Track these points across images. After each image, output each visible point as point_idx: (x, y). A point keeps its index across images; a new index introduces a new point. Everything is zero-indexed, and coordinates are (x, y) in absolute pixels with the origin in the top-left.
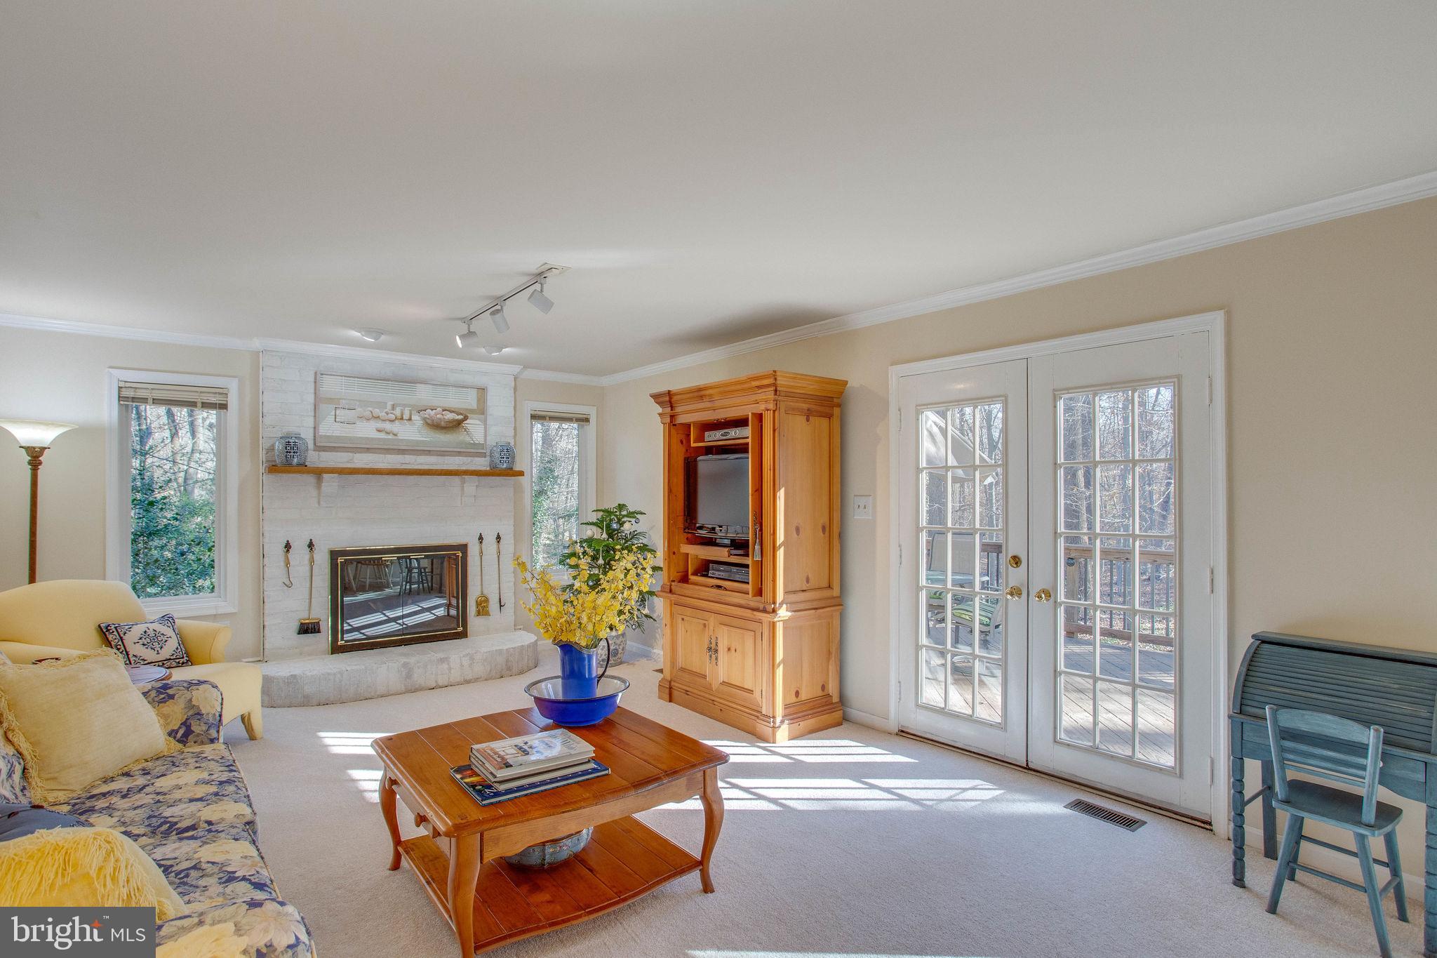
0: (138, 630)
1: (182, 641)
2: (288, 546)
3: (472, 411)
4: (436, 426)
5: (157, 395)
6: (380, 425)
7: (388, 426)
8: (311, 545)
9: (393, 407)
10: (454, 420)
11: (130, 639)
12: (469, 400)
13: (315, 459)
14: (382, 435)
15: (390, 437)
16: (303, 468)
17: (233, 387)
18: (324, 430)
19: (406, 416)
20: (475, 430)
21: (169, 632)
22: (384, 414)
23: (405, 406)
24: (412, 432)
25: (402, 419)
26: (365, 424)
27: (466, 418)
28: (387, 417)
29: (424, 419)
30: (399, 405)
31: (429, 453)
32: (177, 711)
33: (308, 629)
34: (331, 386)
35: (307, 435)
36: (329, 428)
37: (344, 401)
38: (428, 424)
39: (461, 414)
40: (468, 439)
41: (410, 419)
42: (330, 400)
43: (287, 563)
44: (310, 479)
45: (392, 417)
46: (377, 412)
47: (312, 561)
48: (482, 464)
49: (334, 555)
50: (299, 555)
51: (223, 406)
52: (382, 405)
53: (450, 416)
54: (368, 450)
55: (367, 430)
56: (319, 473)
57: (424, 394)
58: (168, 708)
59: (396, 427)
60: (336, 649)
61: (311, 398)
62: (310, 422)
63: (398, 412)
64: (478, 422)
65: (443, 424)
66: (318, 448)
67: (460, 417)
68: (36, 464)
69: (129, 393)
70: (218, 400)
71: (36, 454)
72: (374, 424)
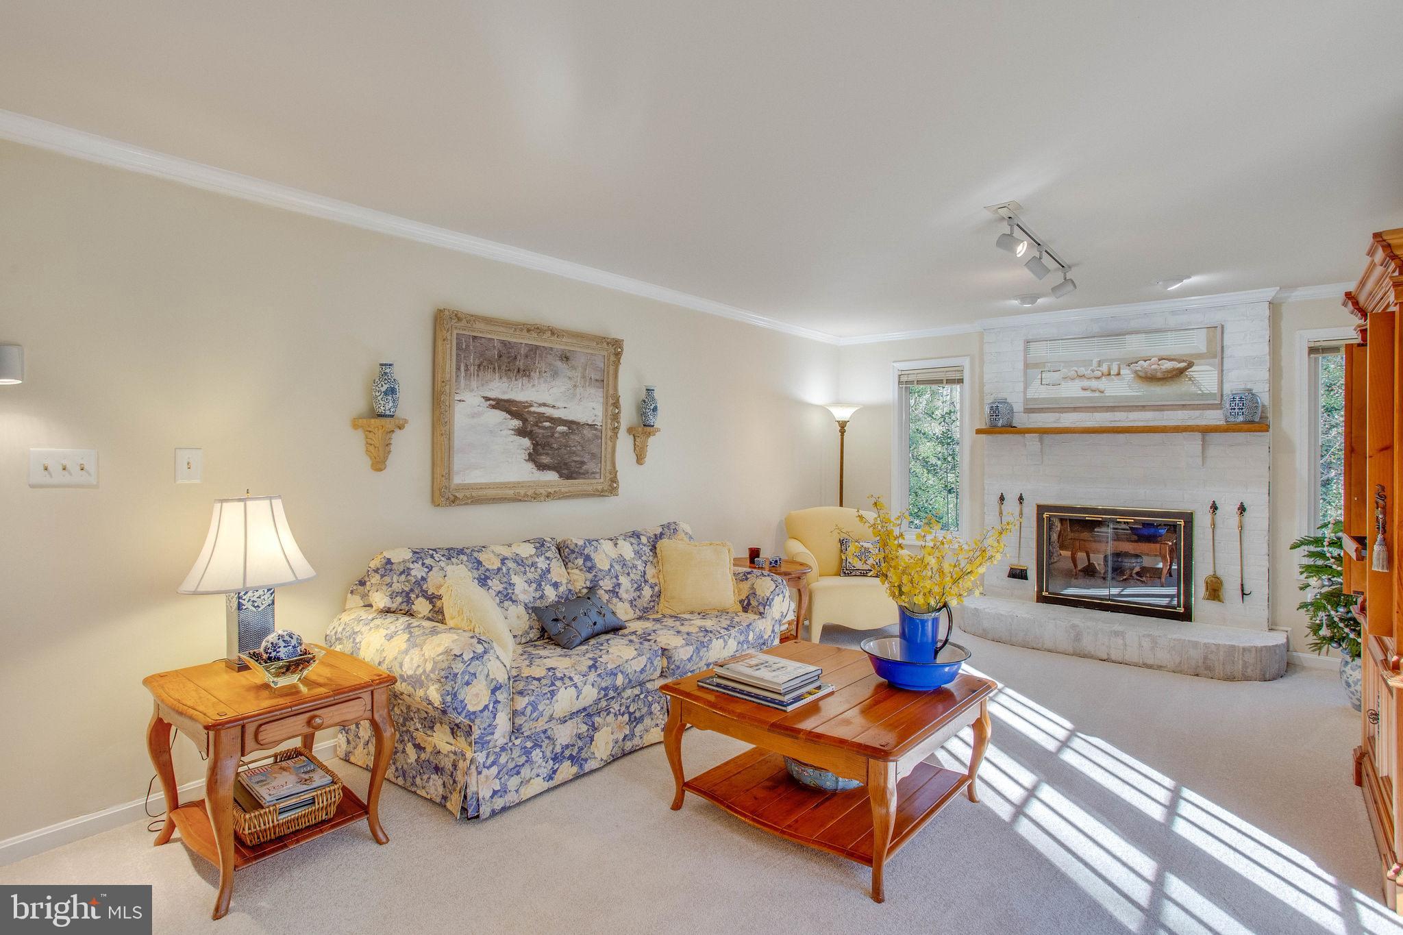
2: (1002, 498)
3: (1200, 356)
4: (1150, 378)
5: (920, 378)
6: (1086, 383)
7: (1094, 384)
8: (1021, 499)
9: (1100, 364)
10: (1174, 369)
12: (1197, 343)
13: (1021, 420)
14: (1088, 394)
15: (1097, 394)
17: (966, 363)
18: (1031, 393)
19: (1114, 371)
20: (1205, 378)
22: (1089, 372)
23: (1112, 360)
24: (1123, 387)
25: (1109, 374)
26: (1070, 383)
27: (1191, 365)
28: (1093, 375)
29: (1136, 372)
30: (1107, 360)
31: (1143, 408)
33: (1018, 574)
34: (1039, 352)
35: (1016, 400)
36: (1039, 392)
37: (1049, 364)
38: (1140, 377)
39: (1184, 361)
40: (1193, 389)
41: (1119, 374)
42: (1036, 365)
43: (1001, 513)
44: (1019, 438)
45: (1099, 374)
46: (1082, 371)
47: (1021, 514)
48: (1214, 417)
49: (1041, 509)
50: (1011, 505)
51: (960, 381)
52: (1088, 363)
53: (1168, 365)
54: (1075, 409)
55: (1072, 390)
56: (1024, 432)
57: (1135, 345)
59: (1103, 384)
60: (1041, 599)
61: (1021, 366)
62: (1021, 386)
63: (1104, 368)
64: (1208, 368)
65: (1159, 375)
66: (1029, 411)
67: (1183, 365)
68: (842, 432)
69: (904, 379)
70: (957, 376)
71: (843, 425)
72: (1079, 383)
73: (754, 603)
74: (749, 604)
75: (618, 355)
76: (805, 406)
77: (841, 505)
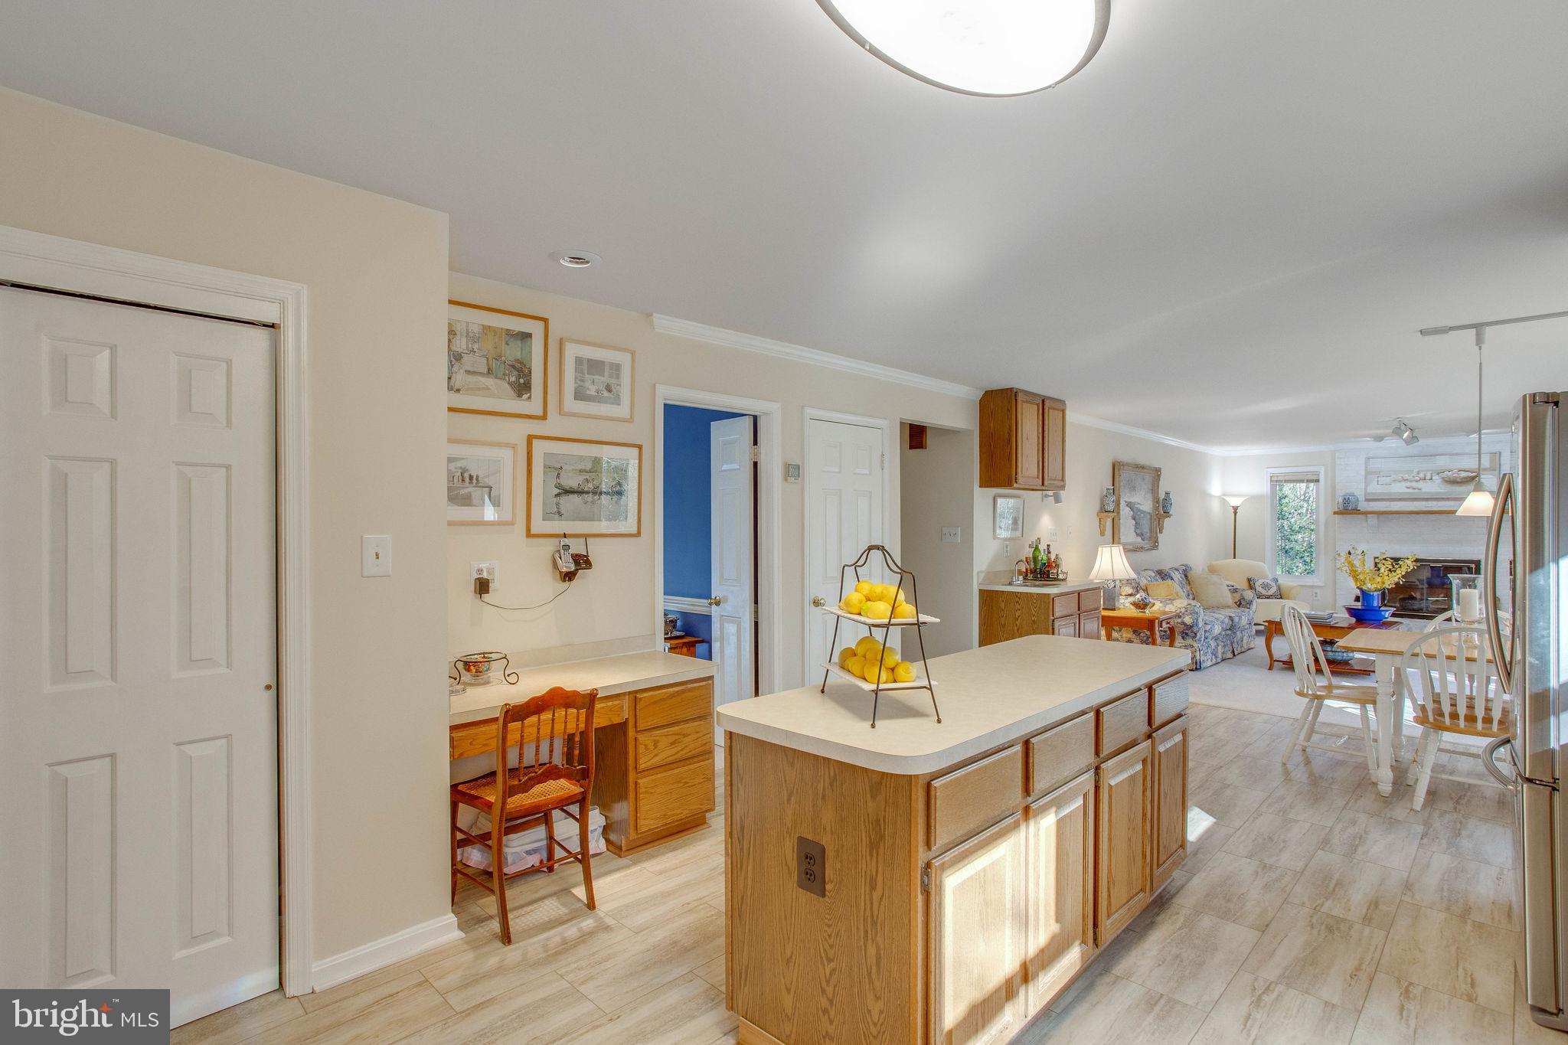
0: (1261, 581)
1: (1279, 588)
3: (1485, 470)
4: (1452, 482)
5: (1286, 478)
6: (1409, 484)
7: (1414, 484)
9: (1418, 473)
10: (1468, 477)
11: (1257, 584)
13: (1363, 506)
14: (1410, 490)
15: (1416, 491)
16: (1356, 511)
17: (1322, 470)
18: (1370, 490)
19: (1428, 477)
21: (1273, 584)
22: (1411, 477)
23: (1428, 471)
24: (1431, 486)
25: (1425, 479)
26: (1398, 484)
28: (1413, 479)
29: (1443, 478)
30: (1422, 471)
31: (1447, 499)
32: (1237, 596)
34: (1375, 465)
35: (1360, 494)
36: (1375, 488)
37: (1383, 472)
38: (1446, 481)
39: (1475, 472)
41: (1431, 479)
42: (1375, 473)
44: (1362, 517)
45: (1418, 478)
46: (1406, 476)
51: (1317, 481)
52: (1410, 472)
53: (1464, 474)
54: (1400, 500)
55: (1399, 488)
56: (1366, 513)
57: (1442, 462)
58: (1234, 595)
59: (1420, 485)
61: (1363, 473)
62: (1362, 485)
63: (1422, 475)
64: (1490, 477)
65: (1459, 480)
66: (1367, 500)
67: (1474, 475)
68: (1235, 513)
69: (1274, 479)
70: (1315, 478)
71: (1235, 509)
72: (1404, 484)
73: (1243, 603)
74: (1240, 604)
75: (1159, 476)
76: (1211, 496)
77: (1235, 558)
